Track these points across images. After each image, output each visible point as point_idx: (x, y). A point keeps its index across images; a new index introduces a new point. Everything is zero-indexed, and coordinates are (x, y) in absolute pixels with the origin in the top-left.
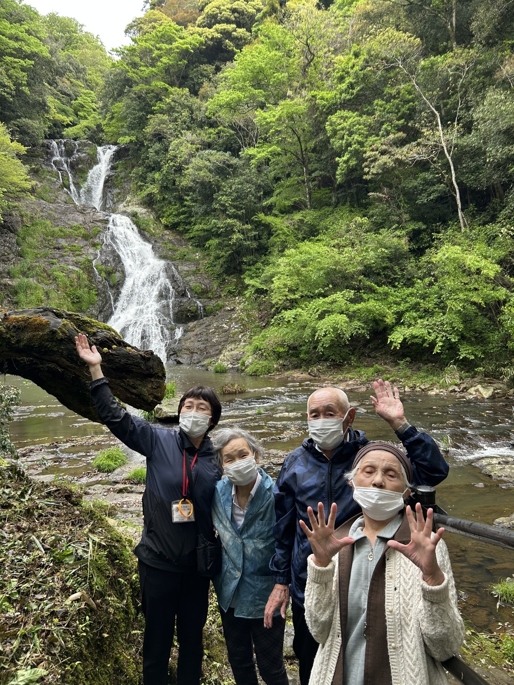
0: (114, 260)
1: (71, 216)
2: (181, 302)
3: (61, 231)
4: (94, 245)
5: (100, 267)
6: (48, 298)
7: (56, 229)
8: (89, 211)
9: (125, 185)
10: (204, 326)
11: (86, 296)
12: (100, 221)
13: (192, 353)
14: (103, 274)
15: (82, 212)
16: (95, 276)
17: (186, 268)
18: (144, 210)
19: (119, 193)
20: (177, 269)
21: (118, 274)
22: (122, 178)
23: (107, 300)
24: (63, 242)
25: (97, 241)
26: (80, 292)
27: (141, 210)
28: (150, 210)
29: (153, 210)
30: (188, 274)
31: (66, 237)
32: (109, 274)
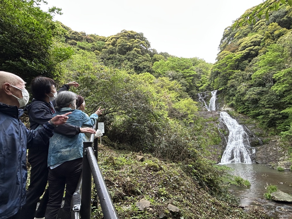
0: (224, 127)
1: (208, 115)
2: (252, 139)
3: (206, 120)
4: (217, 123)
5: (220, 130)
6: (207, 141)
7: (205, 119)
8: (213, 112)
9: (222, 101)
10: (264, 148)
11: (218, 139)
12: (217, 115)
13: (262, 159)
14: (222, 132)
15: (211, 113)
16: (219, 133)
17: (251, 127)
18: (231, 109)
19: (221, 104)
20: (247, 127)
21: (226, 131)
22: (221, 100)
23: (224, 140)
24: (208, 123)
25: (217, 121)
26: (216, 138)
27: (229, 109)
28: (232, 108)
29: (234, 108)
30: (252, 128)
31: (208, 121)
32: (224, 131)
